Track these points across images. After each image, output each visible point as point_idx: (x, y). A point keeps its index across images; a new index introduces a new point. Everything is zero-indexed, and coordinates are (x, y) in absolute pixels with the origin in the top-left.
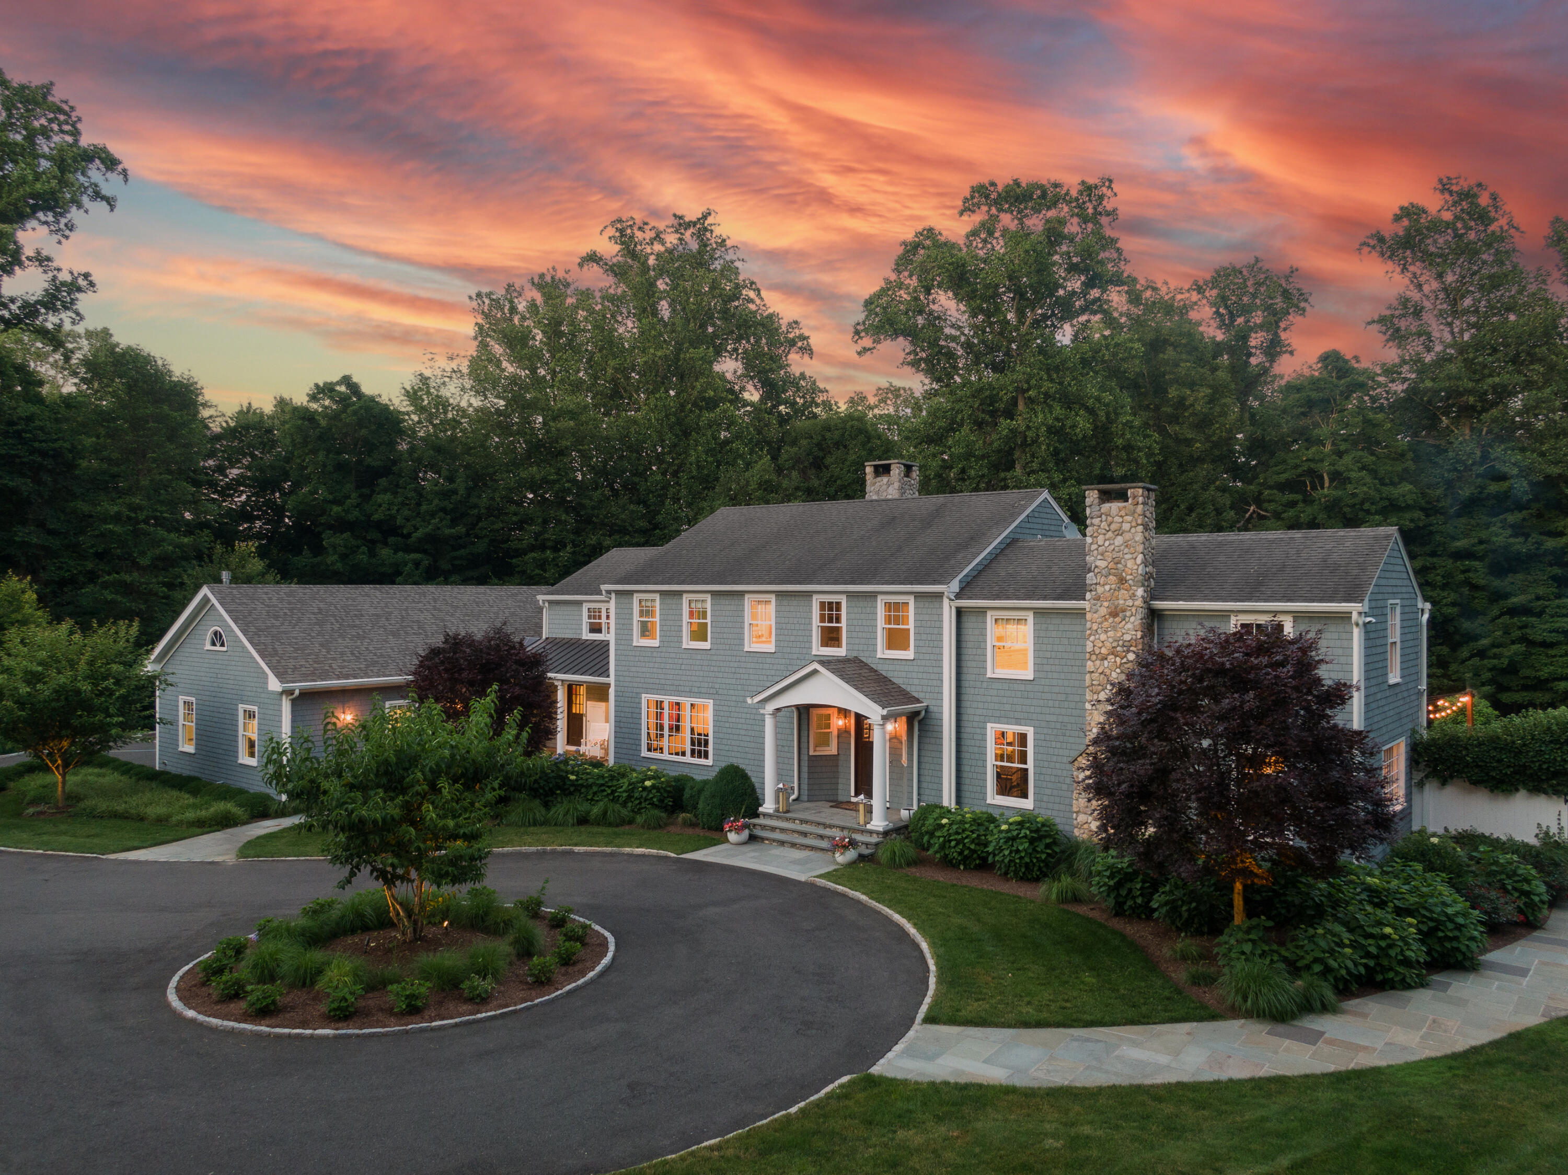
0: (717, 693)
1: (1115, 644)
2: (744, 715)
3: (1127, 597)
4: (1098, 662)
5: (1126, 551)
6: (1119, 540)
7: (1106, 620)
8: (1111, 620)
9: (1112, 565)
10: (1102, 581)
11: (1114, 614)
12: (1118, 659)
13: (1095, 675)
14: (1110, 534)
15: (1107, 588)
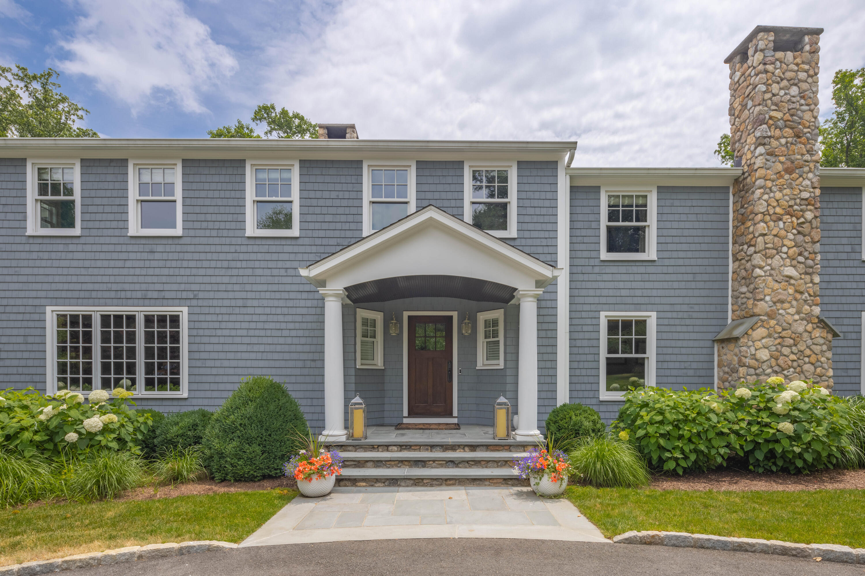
0: (196, 298)
1: (792, 203)
2: (245, 325)
3: (804, 151)
4: (772, 224)
5: (803, 102)
6: (794, 91)
7: (782, 177)
8: (787, 176)
9: (787, 117)
10: (778, 133)
11: (789, 171)
12: (794, 219)
13: (769, 238)
14: (785, 83)
15: (783, 141)
